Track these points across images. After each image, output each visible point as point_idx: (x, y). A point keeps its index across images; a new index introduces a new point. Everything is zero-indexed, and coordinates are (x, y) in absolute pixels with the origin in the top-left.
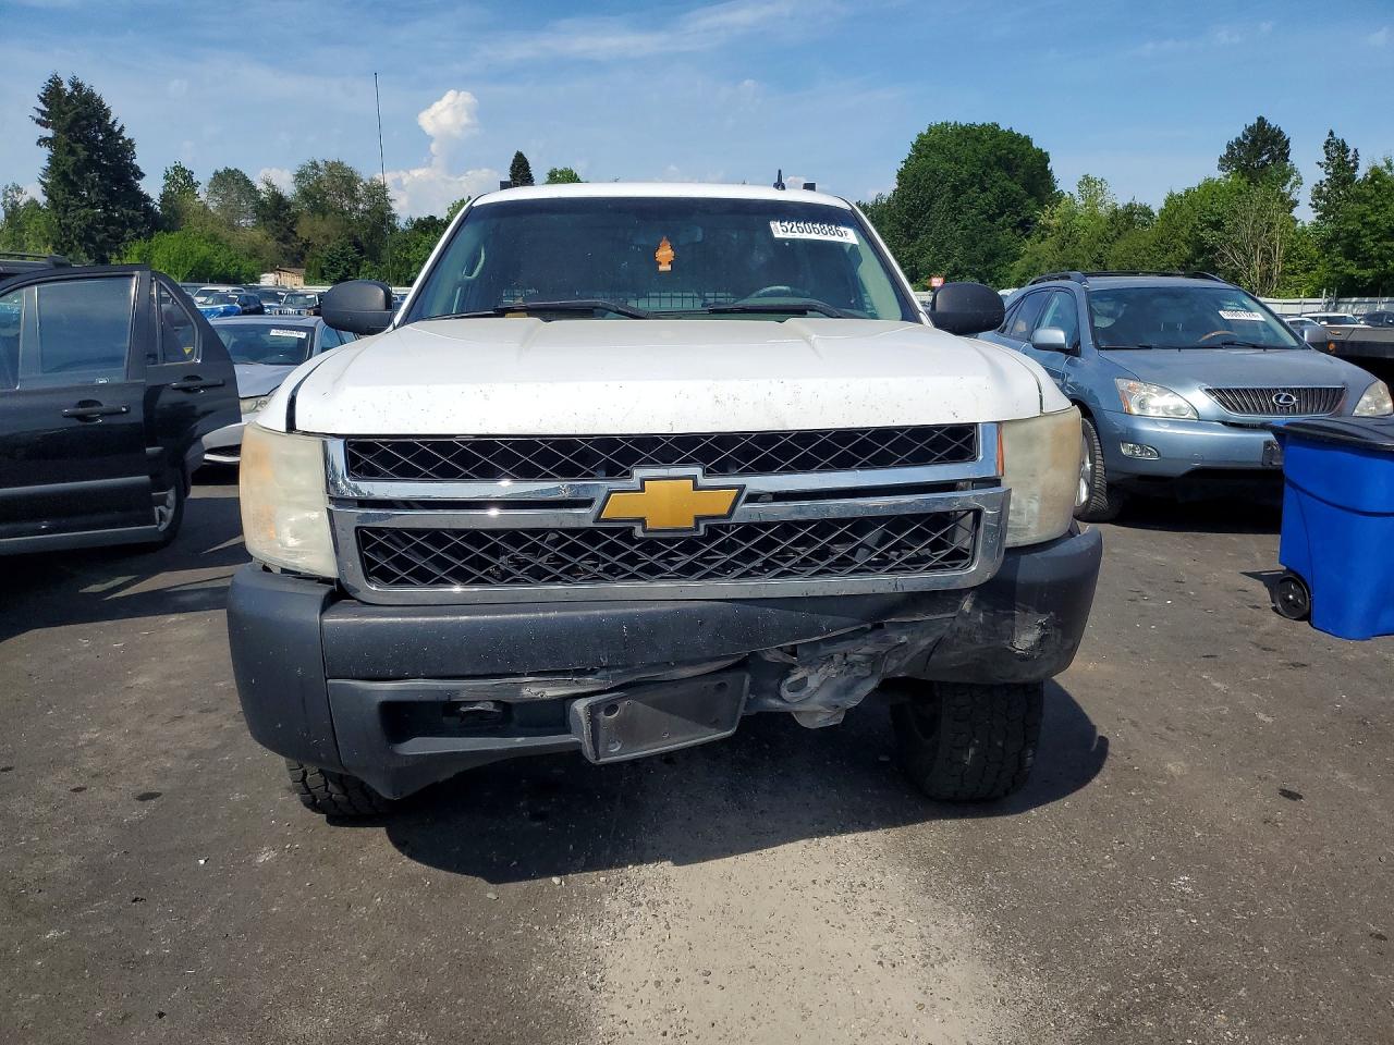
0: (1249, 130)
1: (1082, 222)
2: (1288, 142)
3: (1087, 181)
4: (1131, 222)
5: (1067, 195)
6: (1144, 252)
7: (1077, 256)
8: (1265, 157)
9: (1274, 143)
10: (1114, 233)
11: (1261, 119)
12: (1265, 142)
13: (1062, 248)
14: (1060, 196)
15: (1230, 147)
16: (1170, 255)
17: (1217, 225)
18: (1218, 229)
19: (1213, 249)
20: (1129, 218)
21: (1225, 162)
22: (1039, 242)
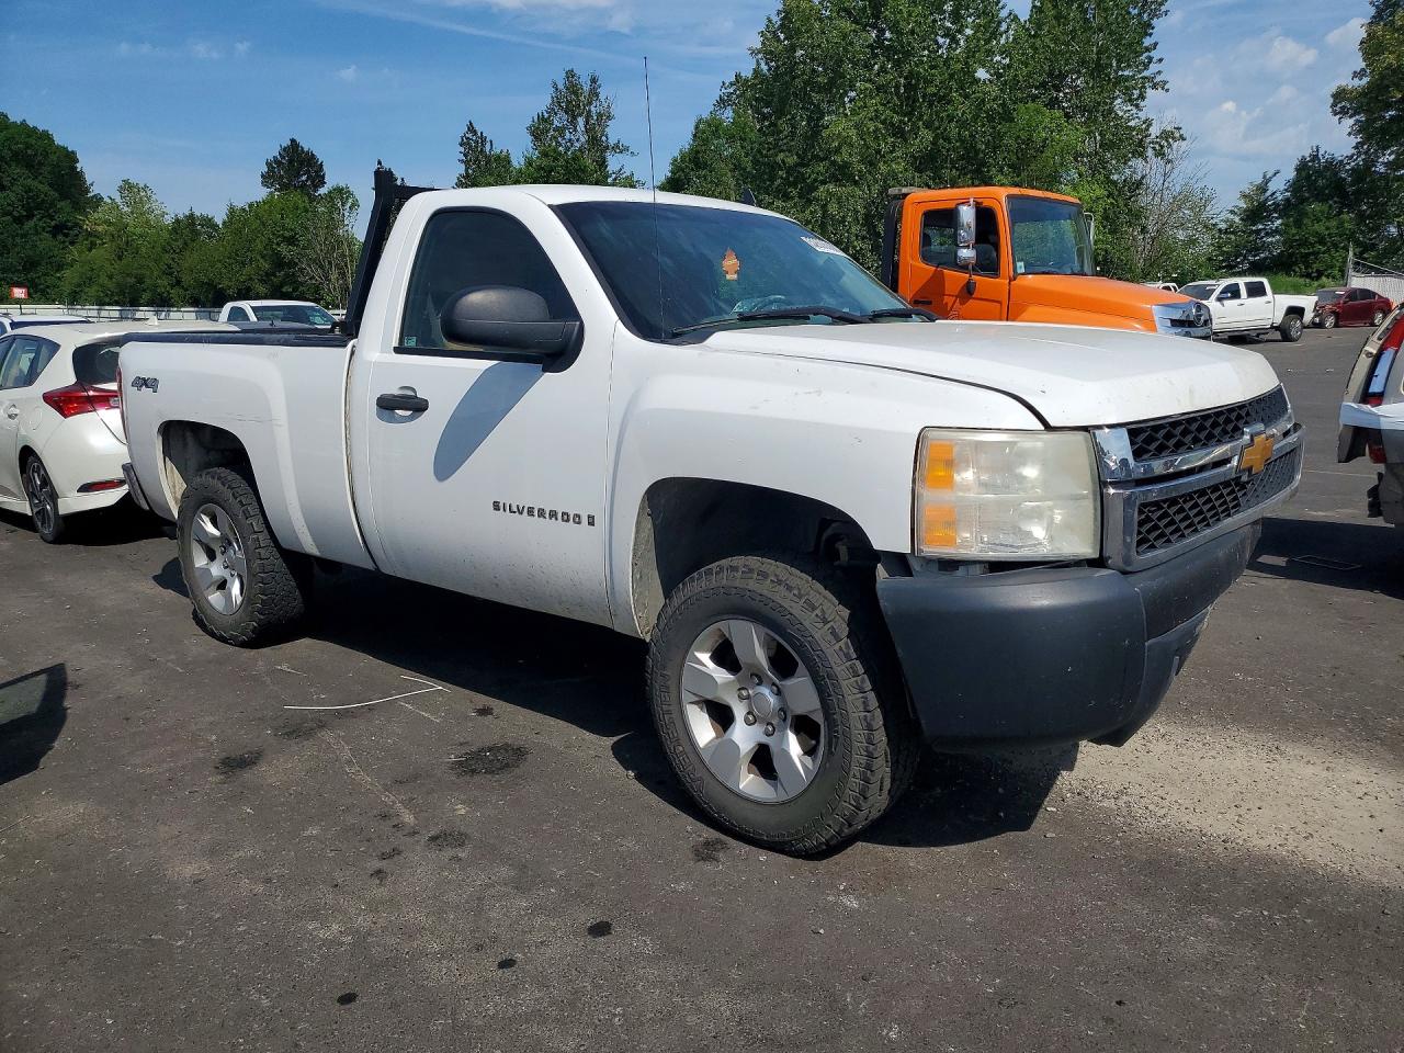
0: (285, 149)
1: (138, 231)
2: (321, 165)
3: (127, 187)
4: (196, 234)
5: (107, 200)
6: (219, 265)
7: (142, 267)
8: (304, 178)
9: (309, 165)
10: (180, 243)
11: (293, 141)
12: (301, 163)
13: (120, 258)
14: (98, 200)
15: (268, 164)
16: (247, 270)
17: (291, 241)
18: (293, 244)
19: (292, 264)
20: (191, 228)
21: (267, 179)
22: (90, 250)
